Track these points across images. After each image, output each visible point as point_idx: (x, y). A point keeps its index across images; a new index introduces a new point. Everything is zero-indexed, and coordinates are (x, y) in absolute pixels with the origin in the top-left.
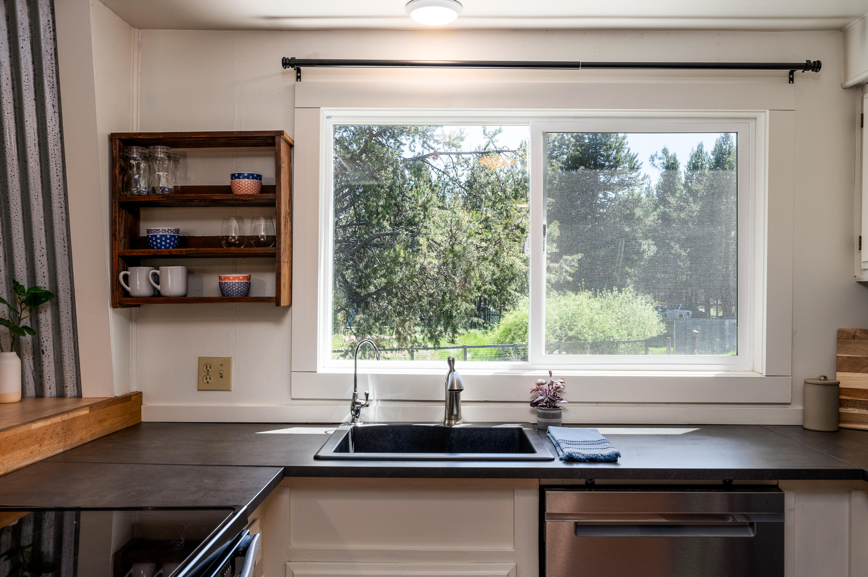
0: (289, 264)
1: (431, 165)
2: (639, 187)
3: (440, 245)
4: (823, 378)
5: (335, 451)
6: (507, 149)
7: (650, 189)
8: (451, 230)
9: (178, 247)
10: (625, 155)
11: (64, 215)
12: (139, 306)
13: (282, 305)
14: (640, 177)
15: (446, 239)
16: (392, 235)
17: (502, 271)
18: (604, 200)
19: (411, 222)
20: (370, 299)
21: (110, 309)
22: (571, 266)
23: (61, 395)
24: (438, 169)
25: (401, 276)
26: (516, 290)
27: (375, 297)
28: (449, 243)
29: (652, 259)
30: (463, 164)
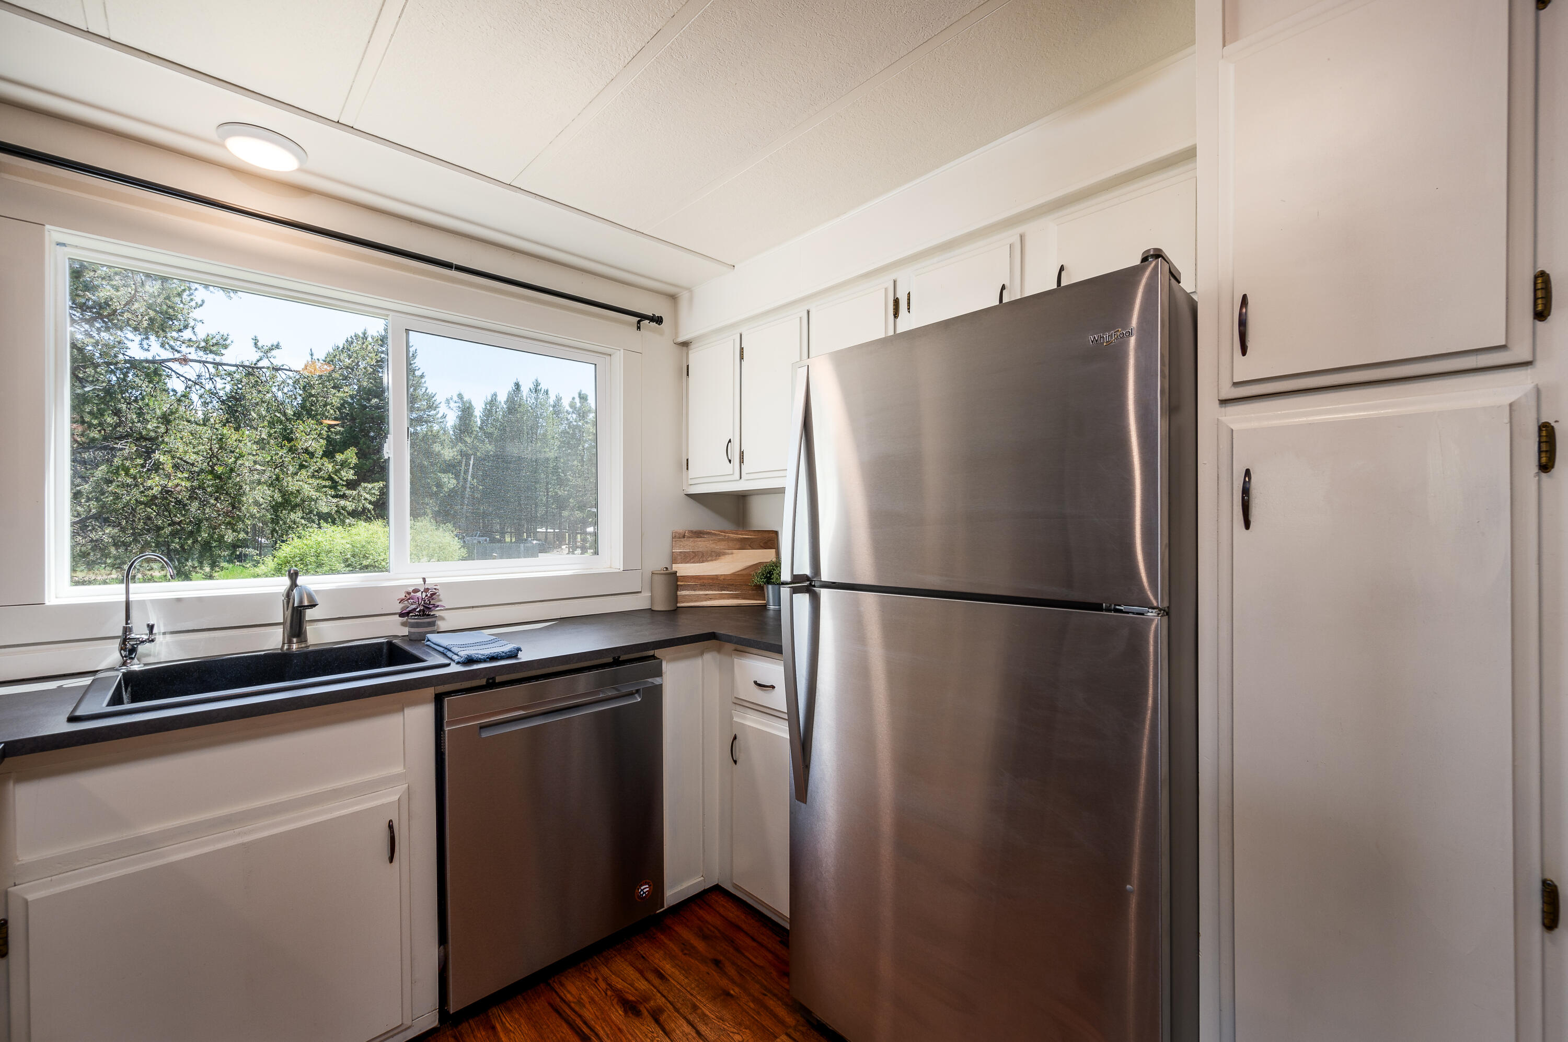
1: (174, 371)
2: (438, 424)
3: (192, 465)
4: (665, 569)
5: (108, 705)
6: (288, 368)
7: (446, 429)
8: (211, 449)
10: (422, 393)
14: (439, 415)
15: (202, 458)
19: (144, 437)
22: (371, 494)
24: (186, 378)
28: (208, 464)
29: (451, 490)
30: (225, 377)
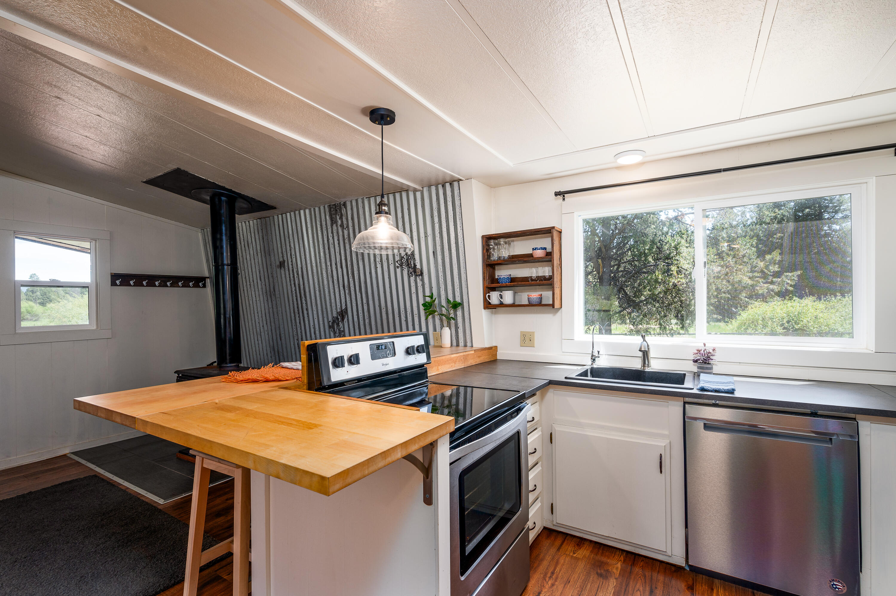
0: (560, 289)
3: (686, 270)
5: (578, 376)
9: (510, 282)
11: (465, 271)
12: (496, 308)
13: (556, 307)
15: (691, 266)
16: (654, 265)
17: (733, 285)
18: (829, 231)
19: (668, 257)
20: (641, 304)
21: (483, 310)
22: (791, 280)
23: (465, 346)
25: (659, 290)
26: (746, 297)
27: (645, 302)
